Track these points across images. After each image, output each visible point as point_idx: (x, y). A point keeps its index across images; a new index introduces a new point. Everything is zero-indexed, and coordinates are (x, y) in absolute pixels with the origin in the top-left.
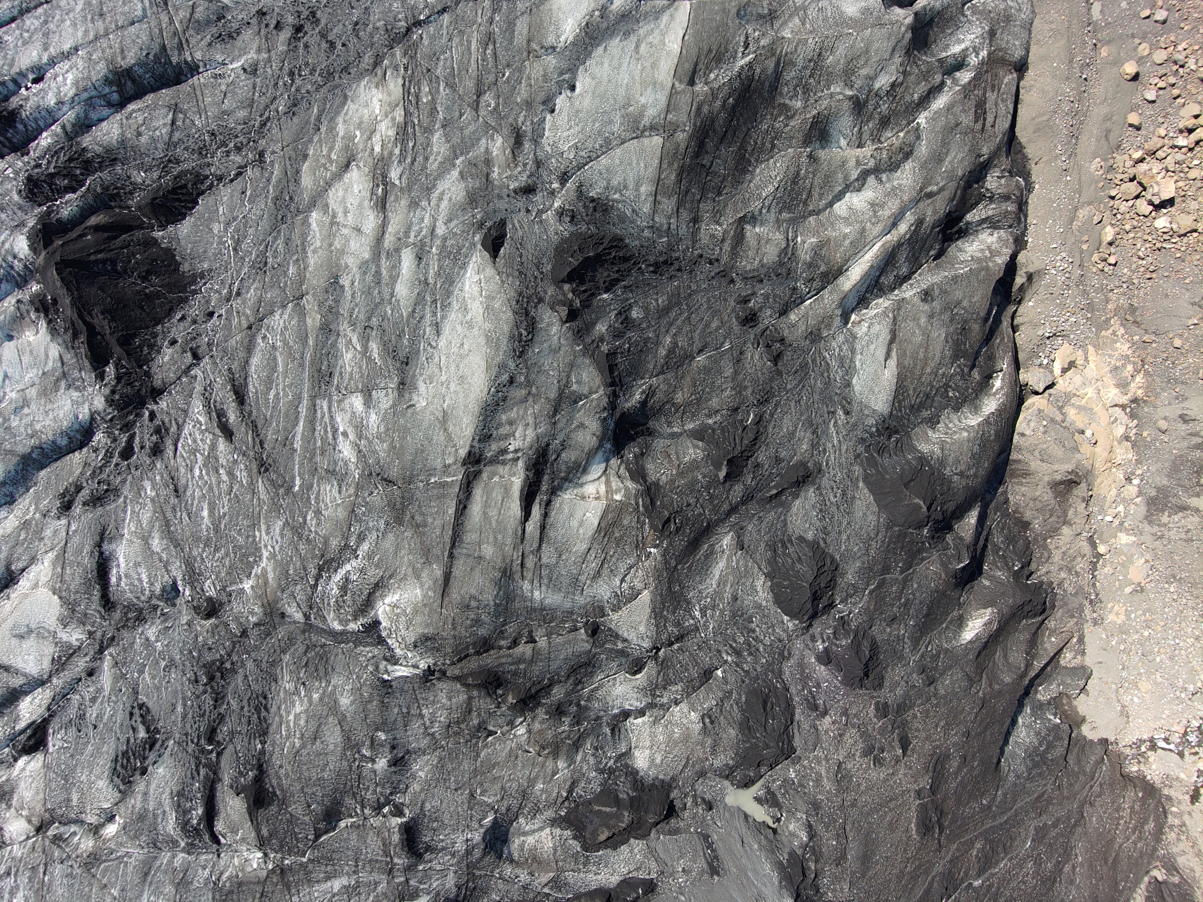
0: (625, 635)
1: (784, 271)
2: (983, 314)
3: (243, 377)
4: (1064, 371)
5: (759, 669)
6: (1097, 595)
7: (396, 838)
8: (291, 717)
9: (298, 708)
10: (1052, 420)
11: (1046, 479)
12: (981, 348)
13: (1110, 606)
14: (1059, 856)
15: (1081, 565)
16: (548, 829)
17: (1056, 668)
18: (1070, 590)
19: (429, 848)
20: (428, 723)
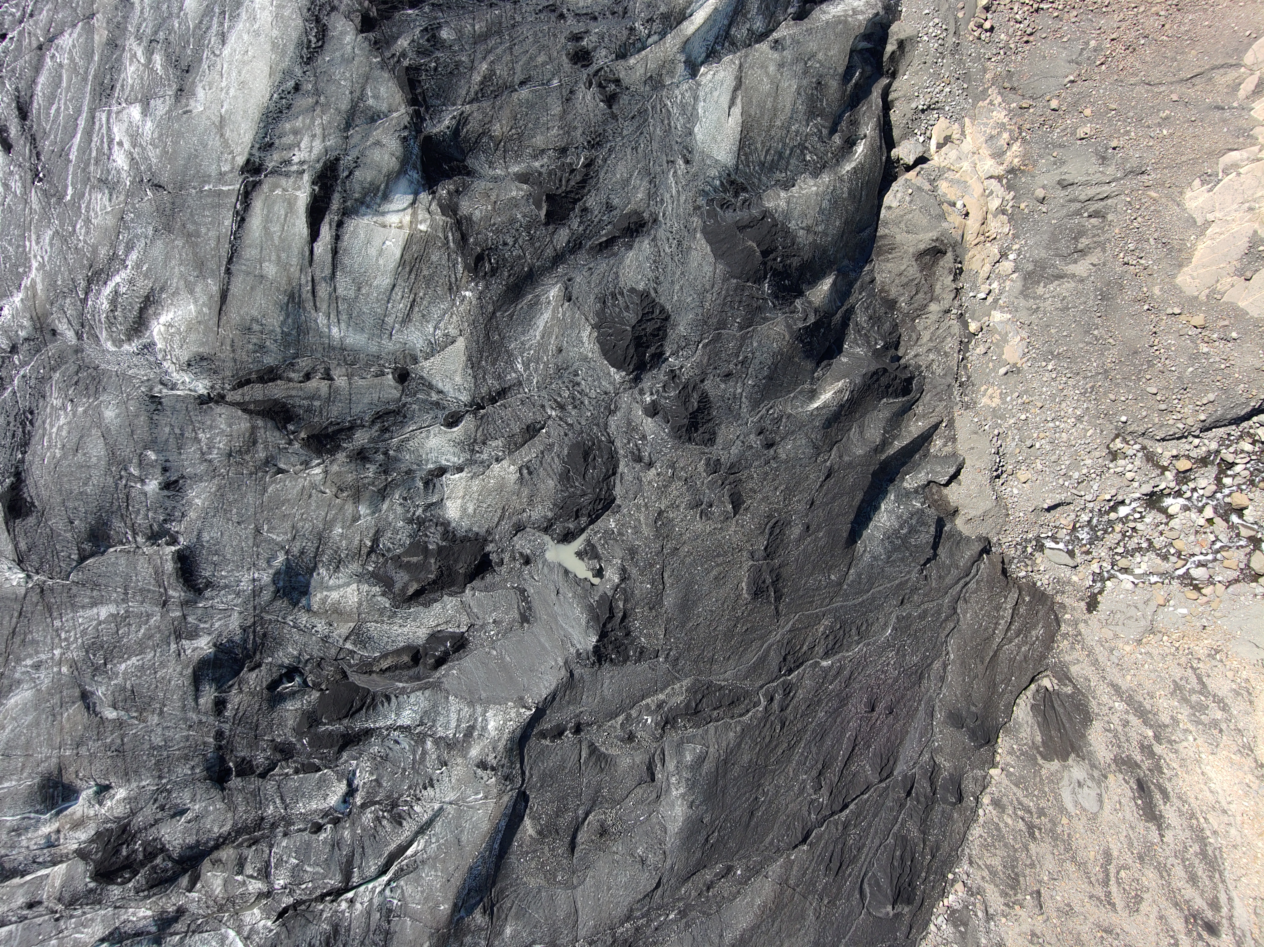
0: (440, 385)
1: (621, 10)
2: (841, 70)
3: (29, 95)
4: (940, 146)
5: (583, 423)
6: (969, 377)
7: (169, 566)
8: (55, 430)
9: (62, 421)
10: (920, 189)
11: (911, 250)
12: (844, 112)
13: (982, 389)
14: (927, 650)
15: (951, 344)
16: (354, 586)
17: (925, 456)
18: (939, 371)
19: (209, 584)
20: (205, 448)
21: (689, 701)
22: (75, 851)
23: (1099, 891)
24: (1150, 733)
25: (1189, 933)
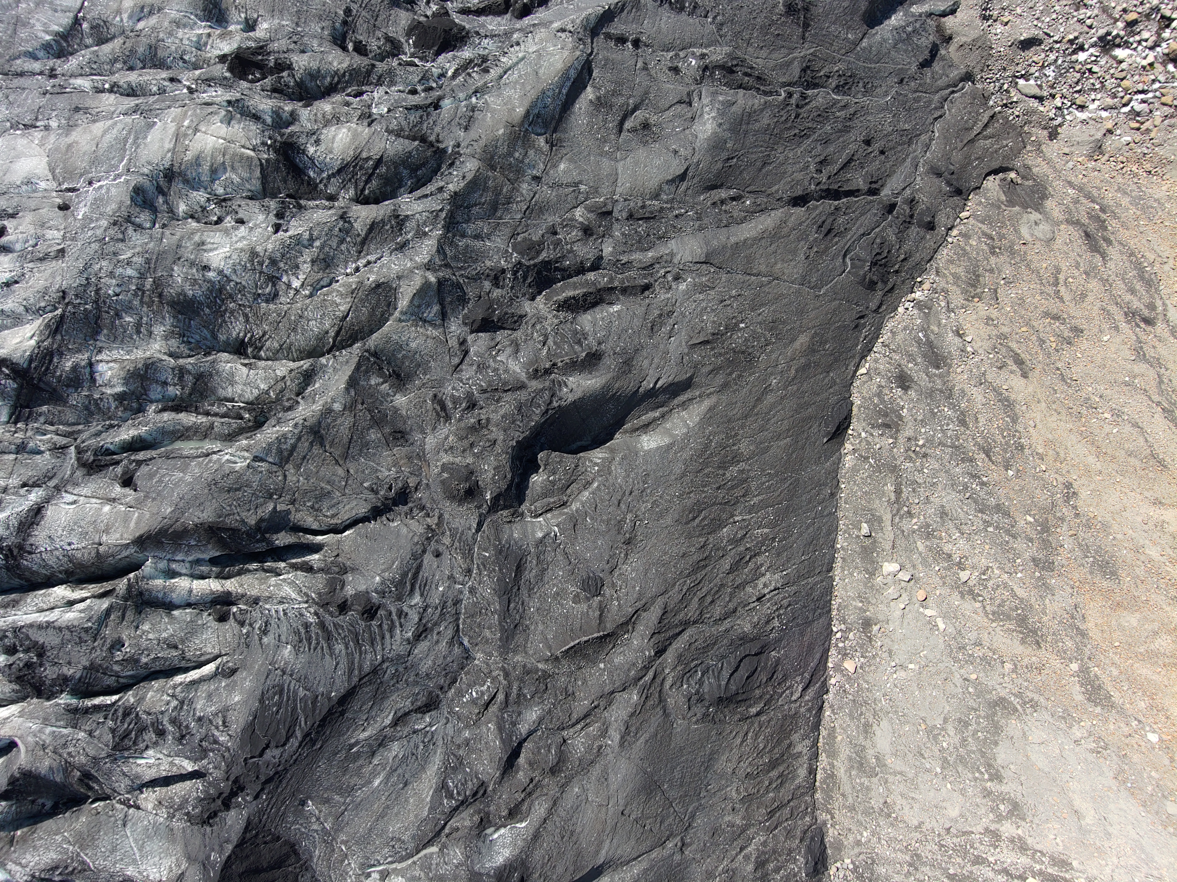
14: (917, 125)
21: (727, 62)
23: (1050, 289)
24: (1097, 206)
25: (1128, 322)
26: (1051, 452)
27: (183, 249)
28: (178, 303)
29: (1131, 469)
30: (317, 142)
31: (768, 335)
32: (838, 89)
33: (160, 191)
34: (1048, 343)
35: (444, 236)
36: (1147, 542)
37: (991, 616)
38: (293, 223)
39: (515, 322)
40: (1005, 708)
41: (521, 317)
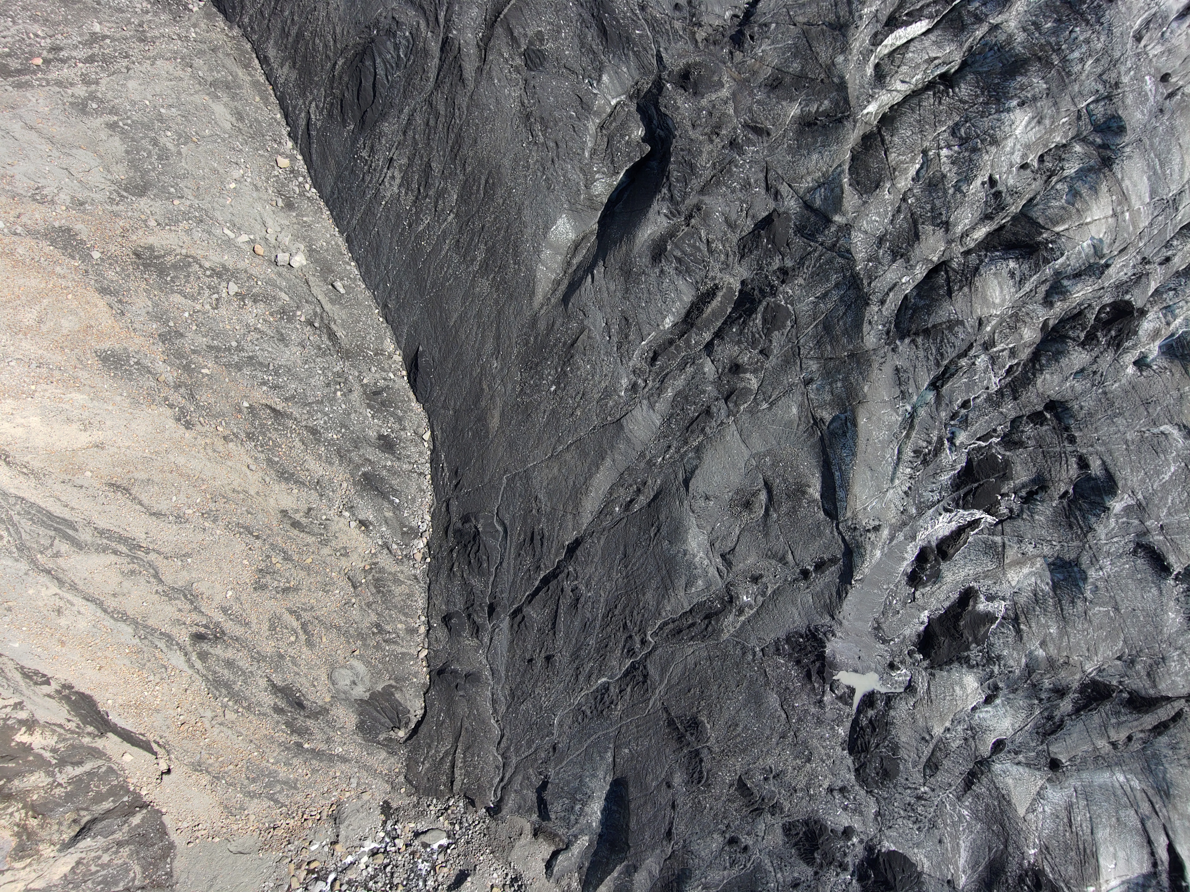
0: (1021, 769)
5: (897, 794)
19: (1134, 553)
20: (1184, 657)
21: (717, 623)
22: (1147, 312)
23: (306, 616)
24: (306, 746)
25: (217, 624)
26: (221, 449)
27: (1051, 104)
28: (1022, 66)
29: (140, 467)
30: (1012, 274)
31: (526, 400)
32: (606, 688)
33: (1105, 146)
34: (280, 559)
35: (852, 269)
36: (91, 405)
37: (191, 260)
38: (982, 194)
39: (744, 247)
40: (136, 187)
41: (742, 256)
